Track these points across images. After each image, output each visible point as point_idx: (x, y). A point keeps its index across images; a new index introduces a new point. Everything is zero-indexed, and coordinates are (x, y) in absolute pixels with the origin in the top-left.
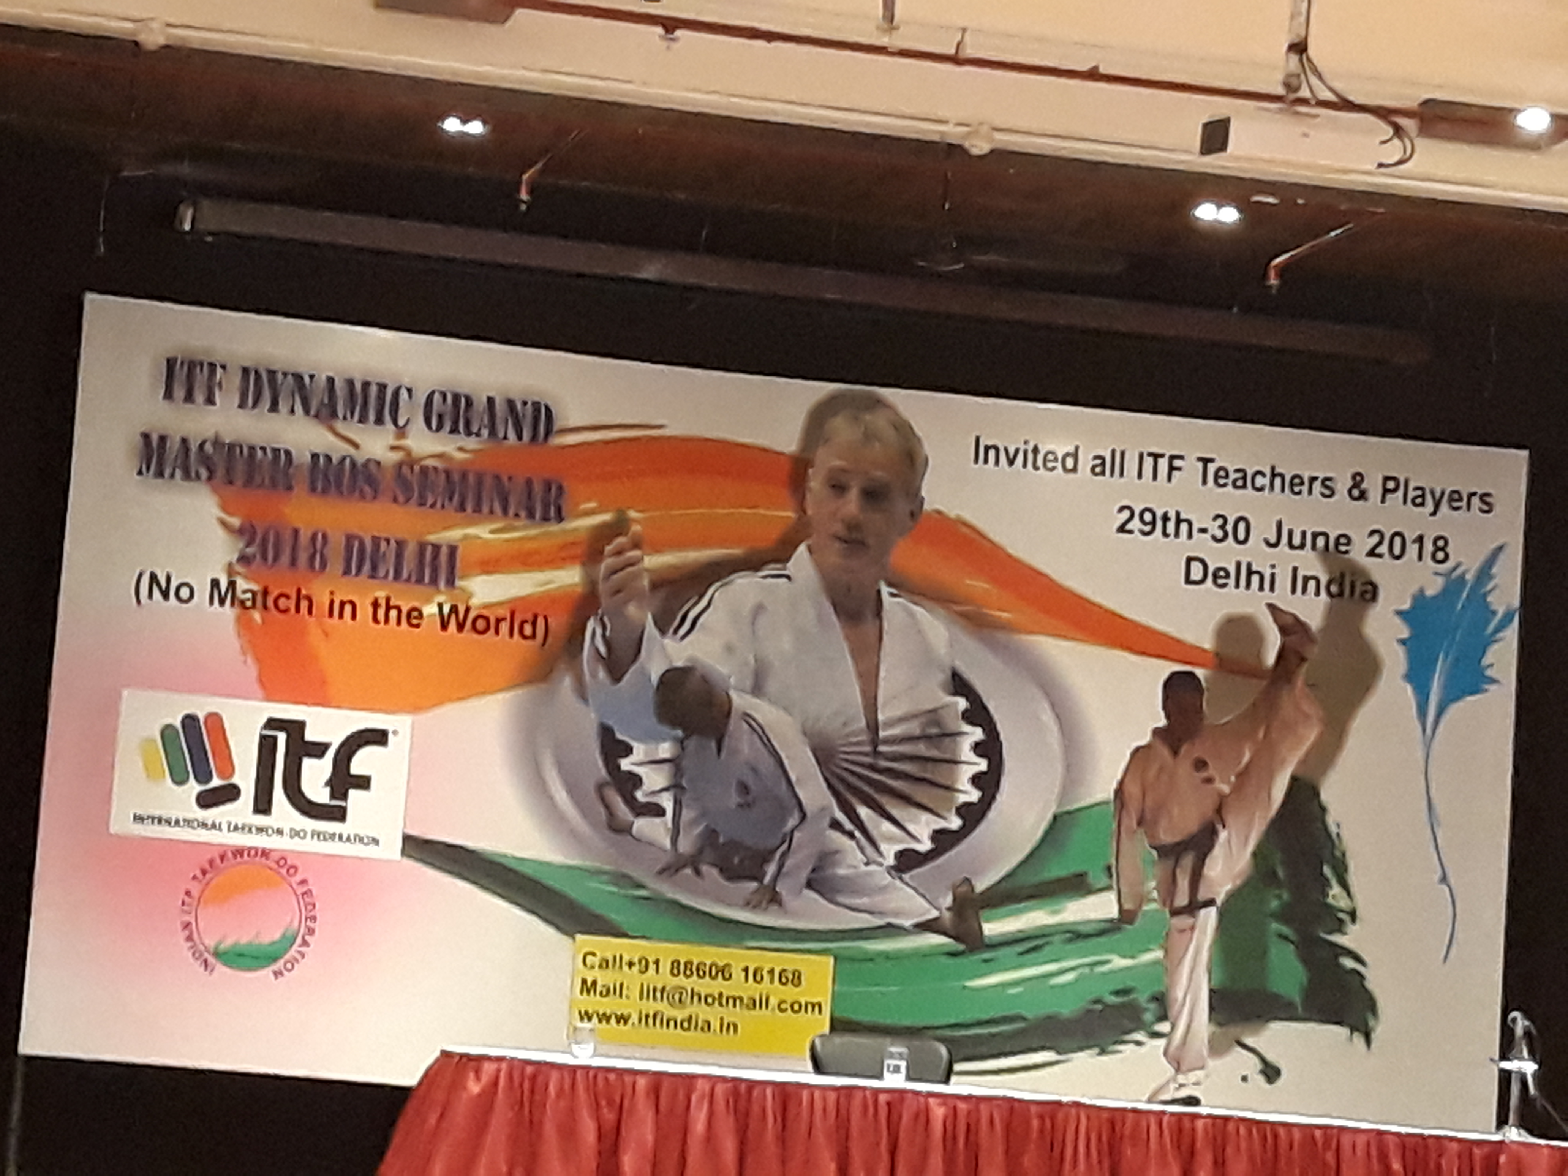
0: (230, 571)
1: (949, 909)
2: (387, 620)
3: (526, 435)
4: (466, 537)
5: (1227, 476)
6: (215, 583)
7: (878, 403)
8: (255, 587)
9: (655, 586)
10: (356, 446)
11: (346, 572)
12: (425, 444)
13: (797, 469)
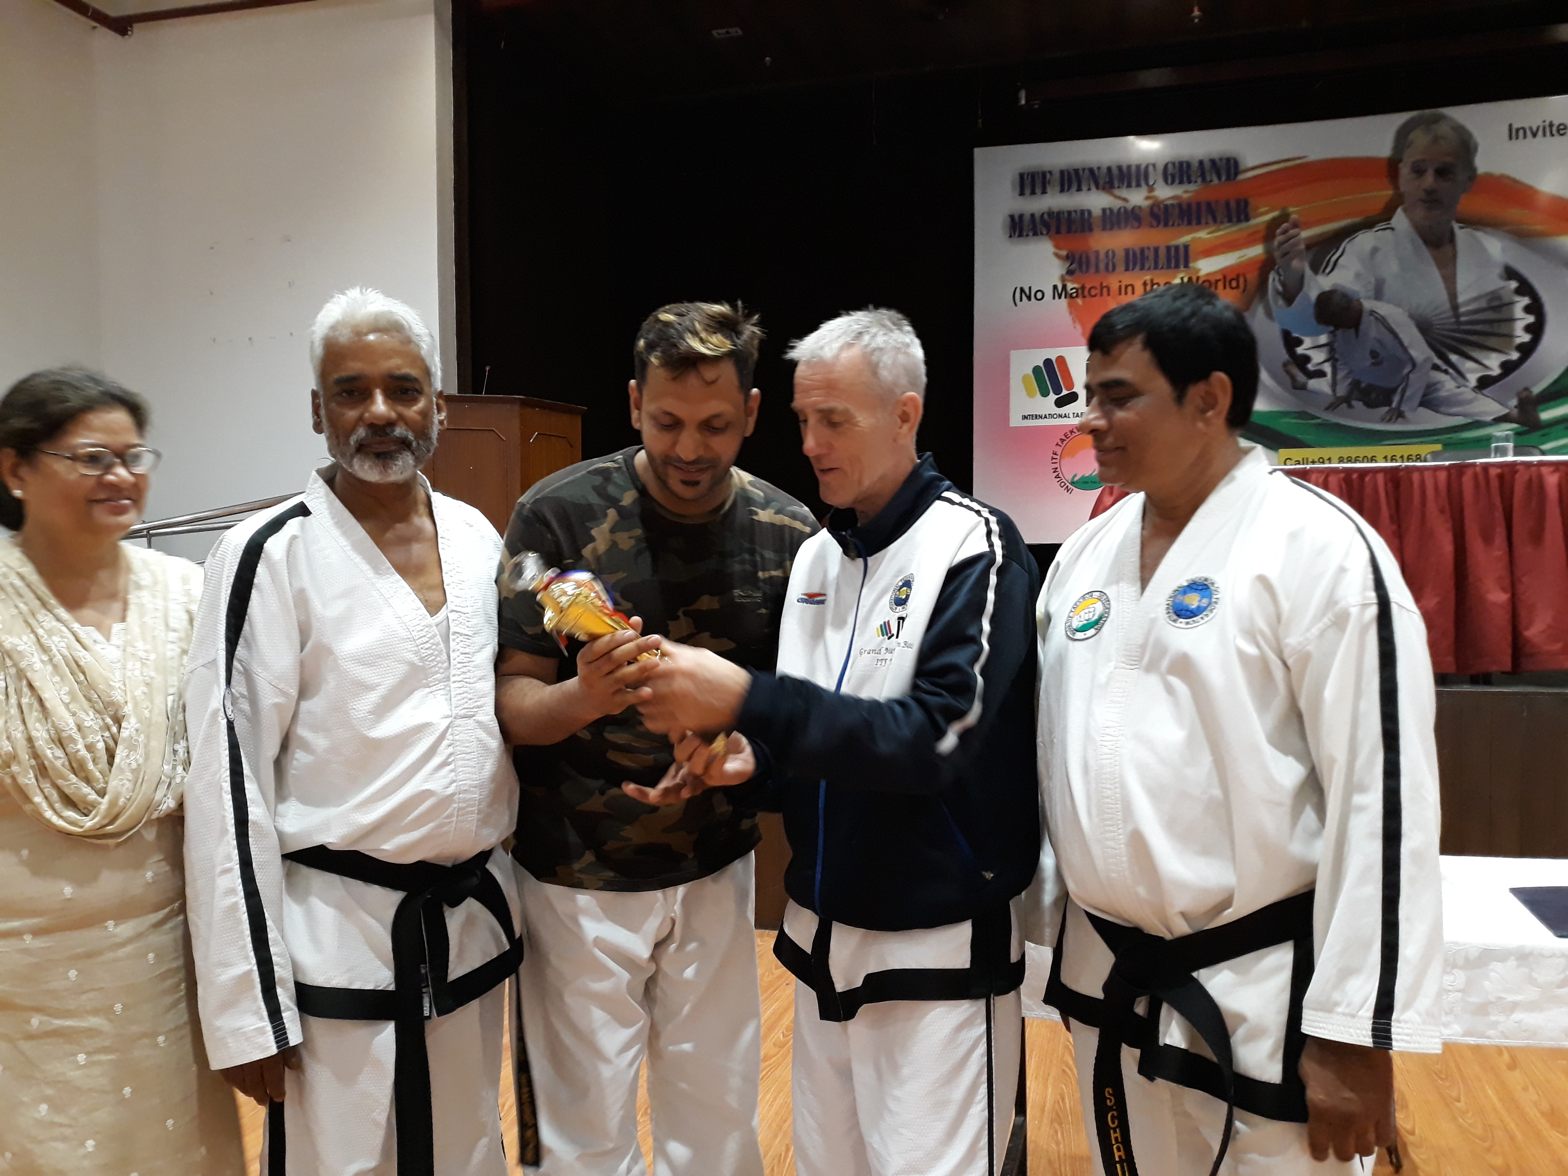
0: (1063, 279)
1: (1516, 407)
3: (1224, 177)
4: (1193, 239)
6: (1055, 287)
7: (1441, 118)
8: (1075, 286)
9: (1309, 247)
10: (1125, 200)
11: (1127, 269)
12: (1165, 193)
13: (1392, 166)
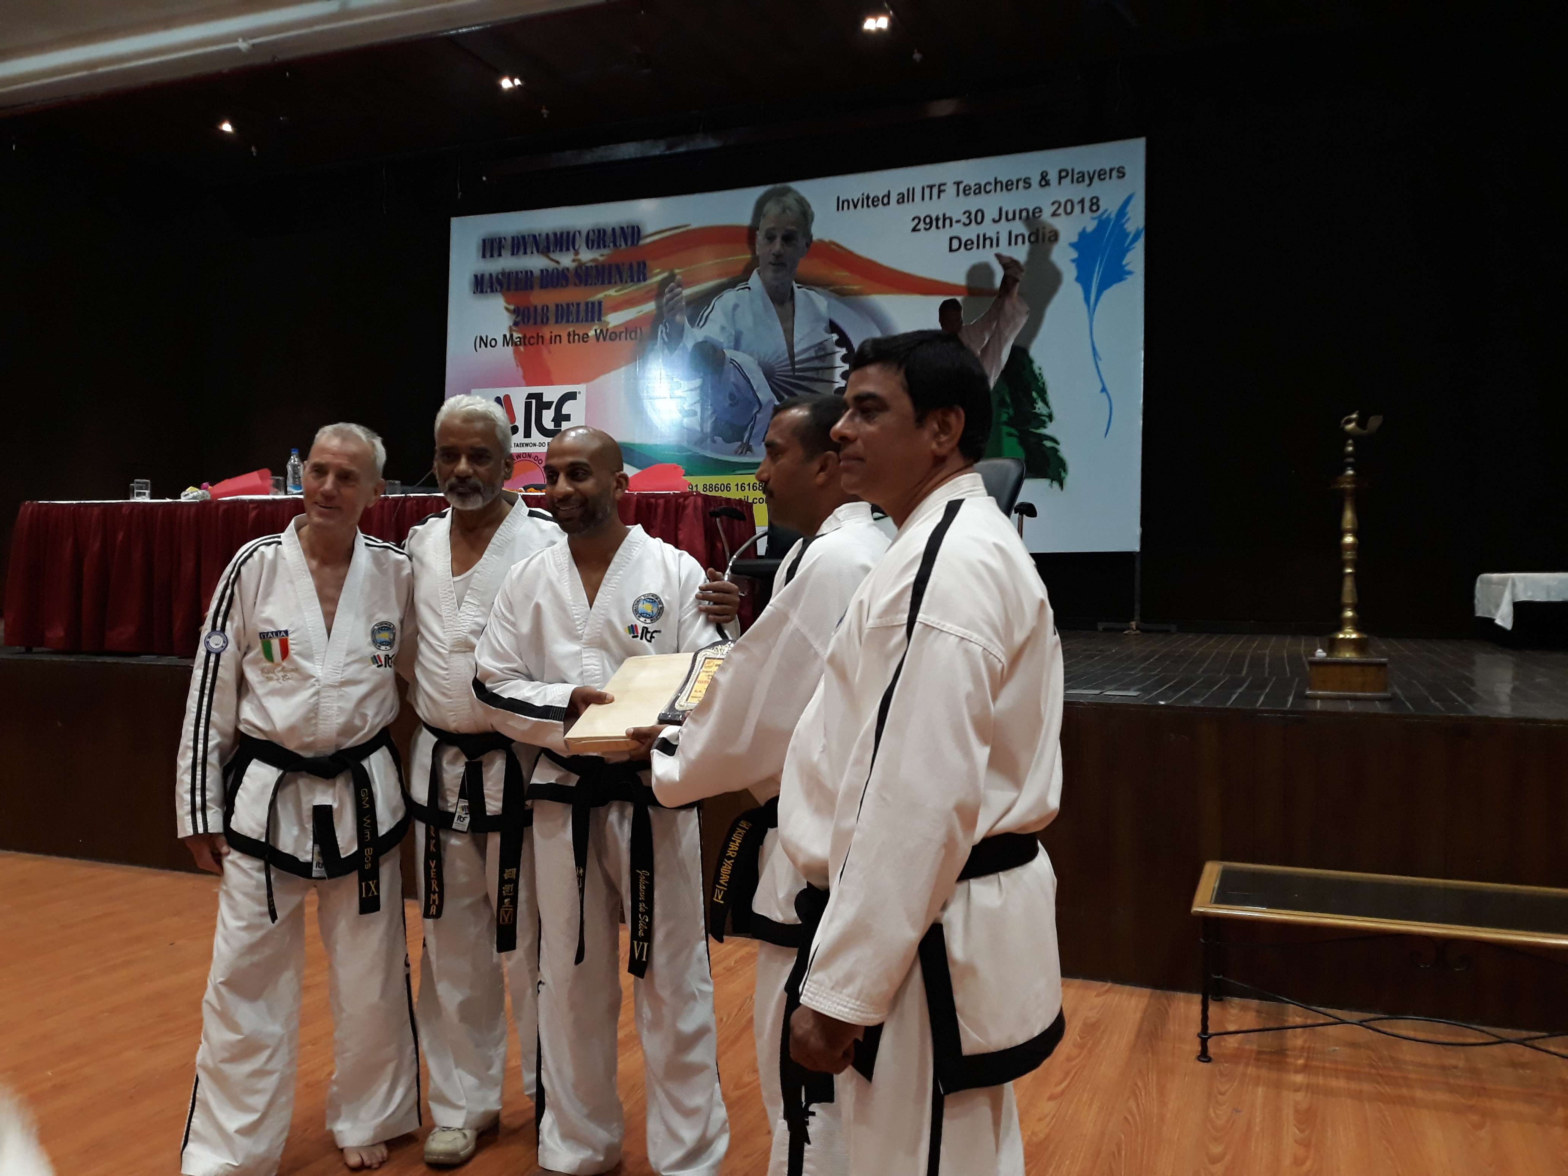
0: (511, 329)
2: (574, 342)
3: (629, 243)
4: (606, 296)
5: (970, 189)
6: (505, 336)
7: (789, 190)
8: (520, 335)
9: (688, 303)
10: (558, 262)
11: (557, 322)
12: (587, 256)
13: (751, 233)
